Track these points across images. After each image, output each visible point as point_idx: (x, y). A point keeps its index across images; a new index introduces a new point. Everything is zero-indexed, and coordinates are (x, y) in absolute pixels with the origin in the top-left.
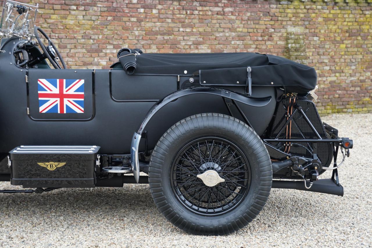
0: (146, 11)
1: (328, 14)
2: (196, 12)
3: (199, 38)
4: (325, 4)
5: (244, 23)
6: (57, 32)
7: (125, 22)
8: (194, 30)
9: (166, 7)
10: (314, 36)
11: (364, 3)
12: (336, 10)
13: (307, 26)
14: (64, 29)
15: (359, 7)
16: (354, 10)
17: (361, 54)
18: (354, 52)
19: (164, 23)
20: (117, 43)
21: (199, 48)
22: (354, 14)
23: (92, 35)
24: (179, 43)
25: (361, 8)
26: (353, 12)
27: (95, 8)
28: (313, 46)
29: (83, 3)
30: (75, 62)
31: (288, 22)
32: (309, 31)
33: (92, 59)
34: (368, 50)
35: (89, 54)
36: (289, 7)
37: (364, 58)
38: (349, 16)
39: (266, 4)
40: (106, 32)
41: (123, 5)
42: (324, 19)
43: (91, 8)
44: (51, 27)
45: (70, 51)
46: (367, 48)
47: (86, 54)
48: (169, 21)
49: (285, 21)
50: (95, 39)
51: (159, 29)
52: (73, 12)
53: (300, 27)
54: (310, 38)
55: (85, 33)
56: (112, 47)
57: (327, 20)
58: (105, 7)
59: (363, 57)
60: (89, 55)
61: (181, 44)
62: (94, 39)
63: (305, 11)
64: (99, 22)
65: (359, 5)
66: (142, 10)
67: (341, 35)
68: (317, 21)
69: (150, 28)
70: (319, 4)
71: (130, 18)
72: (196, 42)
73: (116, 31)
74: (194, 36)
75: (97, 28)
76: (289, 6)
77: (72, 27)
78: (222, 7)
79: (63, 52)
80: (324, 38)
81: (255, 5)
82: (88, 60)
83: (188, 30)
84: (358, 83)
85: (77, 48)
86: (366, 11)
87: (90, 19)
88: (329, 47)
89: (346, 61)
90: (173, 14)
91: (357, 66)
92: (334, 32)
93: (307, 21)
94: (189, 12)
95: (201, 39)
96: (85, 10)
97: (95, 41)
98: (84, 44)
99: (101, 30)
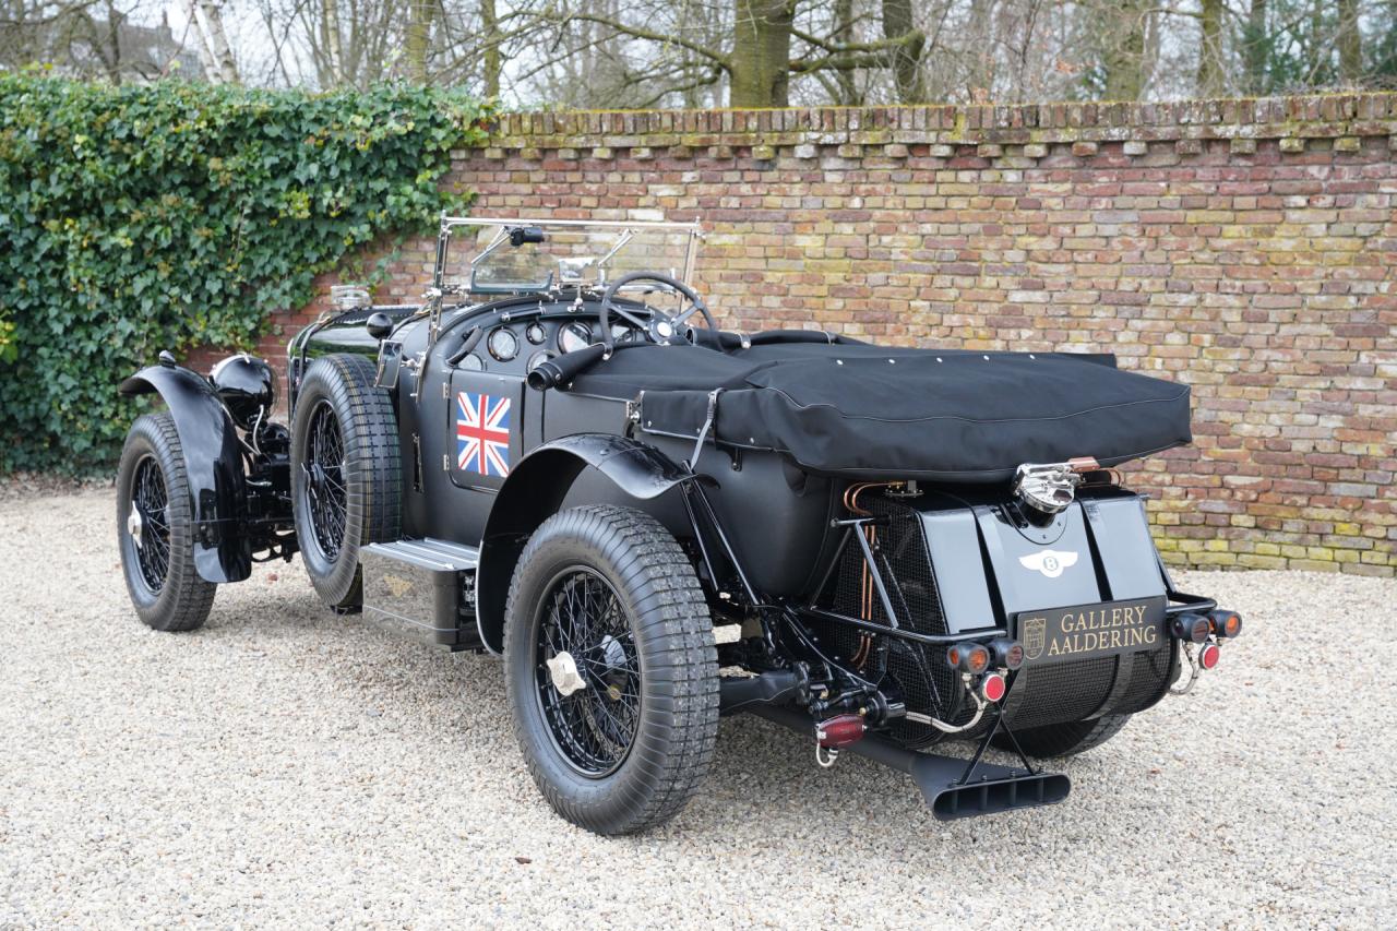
6: (1238, 275)
14: (1263, 264)
23: (1354, 283)
27: (1372, 199)
29: (1331, 186)
30: (1293, 365)
33: (1350, 356)
35: (1341, 339)
43: (1360, 199)
44: (1222, 261)
45: (1278, 331)
47: (1330, 341)
50: (1364, 294)
52: (1294, 215)
55: (1332, 275)
60: (1340, 343)
62: (1359, 296)
64: (1381, 240)
75: (1375, 262)
77: (1289, 259)
79: (1255, 334)
82: (1334, 358)
85: (1300, 322)
87: (1351, 232)
96: (1334, 206)
97: (1365, 301)
98: (1326, 310)
99: (1390, 266)
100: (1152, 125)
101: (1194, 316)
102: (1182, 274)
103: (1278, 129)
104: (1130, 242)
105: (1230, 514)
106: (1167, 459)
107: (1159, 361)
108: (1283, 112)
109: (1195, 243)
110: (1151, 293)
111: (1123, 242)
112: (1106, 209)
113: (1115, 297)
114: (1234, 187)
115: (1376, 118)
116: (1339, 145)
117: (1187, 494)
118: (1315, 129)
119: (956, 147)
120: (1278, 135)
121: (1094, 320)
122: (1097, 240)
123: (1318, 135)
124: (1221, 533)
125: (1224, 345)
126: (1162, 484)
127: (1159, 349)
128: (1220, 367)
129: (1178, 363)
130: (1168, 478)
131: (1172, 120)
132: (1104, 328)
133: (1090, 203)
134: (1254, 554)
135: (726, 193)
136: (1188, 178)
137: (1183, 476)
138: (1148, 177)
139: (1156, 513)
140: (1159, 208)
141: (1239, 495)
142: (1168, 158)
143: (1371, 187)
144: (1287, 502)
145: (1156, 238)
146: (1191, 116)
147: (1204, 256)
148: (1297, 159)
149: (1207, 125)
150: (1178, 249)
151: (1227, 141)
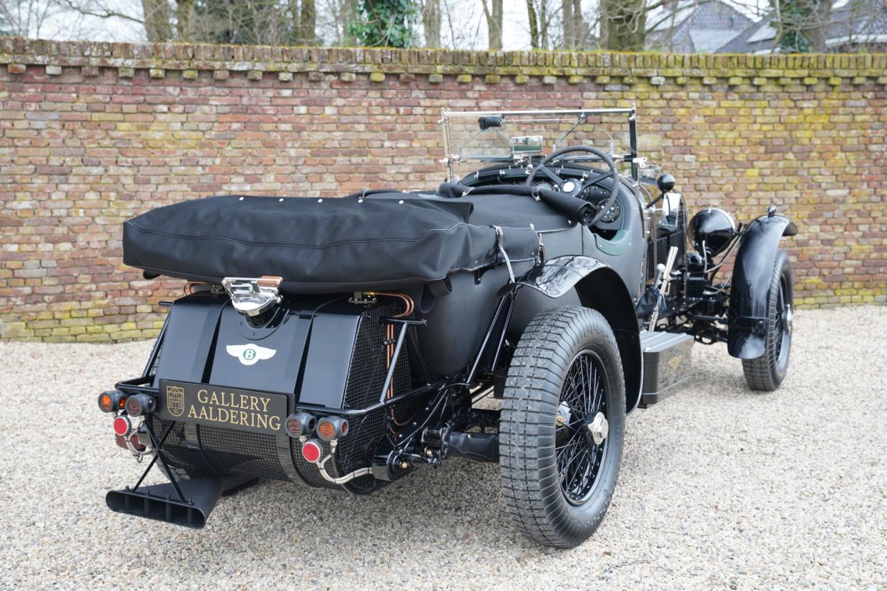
0: (310, 111)
1: (715, 109)
2: (419, 110)
3: (425, 159)
4: (706, 89)
5: (524, 128)
6: (130, 154)
7: (268, 132)
8: (416, 144)
9: (354, 101)
10: (684, 154)
11: (797, 85)
12: (734, 101)
13: (668, 133)
14: (144, 148)
15: (787, 94)
16: (774, 100)
17: (796, 187)
18: (779, 183)
19: (350, 133)
20: (252, 172)
21: (427, 179)
22: (776, 108)
23: (200, 159)
24: (384, 171)
25: (792, 95)
26: (773, 103)
27: (206, 108)
28: (684, 173)
29: (181, 99)
31: (624, 125)
32: (673, 142)
34: (813, 181)
35: (195, 193)
36: (625, 96)
37: (803, 195)
38: (763, 112)
39: (574, 91)
40: (229, 151)
41: (262, 101)
42: (707, 118)
43: (198, 108)
44: (118, 146)
45: (157, 189)
46: (809, 177)
47: (189, 195)
48: (361, 127)
49: (618, 123)
50: (206, 166)
51: (339, 144)
52: (161, 117)
53: (653, 135)
54: (676, 157)
55: (187, 154)
56: (241, 179)
57: (712, 120)
58: (226, 105)
59: (801, 194)
61: (388, 171)
62: (204, 166)
63: (662, 103)
64: (213, 133)
65: (786, 89)
66: (303, 109)
67: (748, 151)
68: (690, 123)
69: (319, 142)
70: (693, 89)
71: (279, 125)
72: (421, 168)
73: (250, 150)
74: (416, 157)
75: (211, 146)
76: (625, 94)
77: (160, 144)
78: (476, 99)
79: (143, 192)
80: (709, 158)
81: (550, 93)
83: (402, 144)
84: (790, 247)
85: (170, 183)
86: (803, 102)
87: (196, 128)
88: (719, 175)
89: (762, 202)
90: (370, 115)
91: (789, 212)
92: (732, 144)
93: (668, 123)
94: (402, 110)
95: (432, 162)
96: (184, 112)
97: (207, 170)
98: (185, 175)
99: (219, 148)
100: (65, 55)
101: (103, 181)
102: (93, 154)
103: (149, 63)
104: (55, 133)
105: (136, 306)
106: (92, 275)
107: (82, 211)
108: (151, 53)
109: (99, 134)
110: (72, 167)
111: (49, 133)
112: (35, 110)
113: (47, 169)
114: (122, 98)
115: (206, 59)
116: (186, 75)
117: (107, 296)
118: (171, 64)
120: (149, 66)
121: (34, 185)
122: (30, 131)
123: (173, 68)
124: (131, 318)
125: (124, 199)
126: (90, 291)
127: (81, 203)
128: (123, 213)
129: (95, 212)
130: (93, 287)
131: (79, 53)
132: (42, 191)
133: (22, 106)
134: (152, 328)
136: (91, 91)
137: (104, 284)
138: (64, 91)
139: (87, 310)
140: (73, 110)
141: (141, 293)
142: (76, 78)
143: (205, 101)
144: (170, 295)
145: (73, 130)
146: (91, 50)
147: (107, 142)
148: (160, 82)
149: (103, 57)
150: (88, 138)
151: (115, 69)
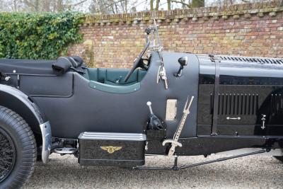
100: (198, 13)
103: (222, 13)
104: (195, 42)
108: (223, 9)
109: (208, 42)
112: (191, 34)
114: (215, 28)
115: (241, 10)
116: (235, 17)
118: (229, 13)
119: (163, 20)
122: (189, 41)
133: (188, 32)
135: (124, 32)
136: (206, 26)
138: (199, 26)
140: (201, 33)
142: (202, 21)
143: (242, 27)
145: (200, 41)
147: (210, 45)
148: (227, 21)
149: (208, 13)
150: (205, 43)
151: (212, 17)
